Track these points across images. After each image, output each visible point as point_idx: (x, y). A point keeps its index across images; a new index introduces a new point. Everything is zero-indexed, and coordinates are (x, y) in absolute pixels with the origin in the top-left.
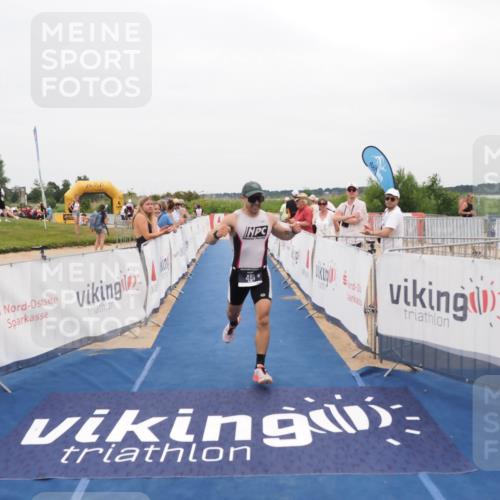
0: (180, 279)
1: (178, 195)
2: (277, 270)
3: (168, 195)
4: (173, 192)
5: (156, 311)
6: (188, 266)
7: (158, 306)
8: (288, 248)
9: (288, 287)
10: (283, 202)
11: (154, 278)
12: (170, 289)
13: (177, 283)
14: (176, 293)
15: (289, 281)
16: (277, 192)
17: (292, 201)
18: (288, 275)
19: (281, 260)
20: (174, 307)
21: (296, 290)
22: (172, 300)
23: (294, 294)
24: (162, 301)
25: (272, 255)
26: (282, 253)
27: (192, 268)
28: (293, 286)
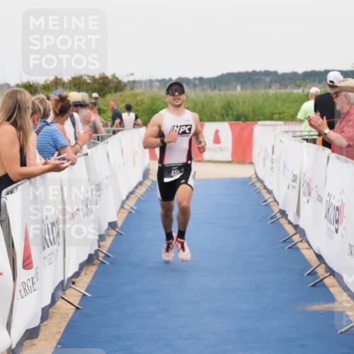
0: (82, 266)
1: (77, 84)
2: (294, 247)
3: (57, 83)
4: (66, 78)
5: (31, 334)
6: (101, 238)
7: (36, 323)
8: (320, 199)
9: (320, 284)
10: (307, 98)
11: (27, 264)
12: (62, 287)
13: (77, 275)
14: (74, 295)
15: (321, 271)
16: (295, 74)
17: (328, 95)
18: (319, 257)
19: (301, 226)
20: (70, 326)
21: (335, 290)
22: (65, 311)
23: (331, 298)
24: (45, 314)
25: (283, 213)
26: (305, 209)
27: (108, 242)
28: (329, 281)
